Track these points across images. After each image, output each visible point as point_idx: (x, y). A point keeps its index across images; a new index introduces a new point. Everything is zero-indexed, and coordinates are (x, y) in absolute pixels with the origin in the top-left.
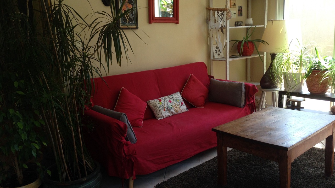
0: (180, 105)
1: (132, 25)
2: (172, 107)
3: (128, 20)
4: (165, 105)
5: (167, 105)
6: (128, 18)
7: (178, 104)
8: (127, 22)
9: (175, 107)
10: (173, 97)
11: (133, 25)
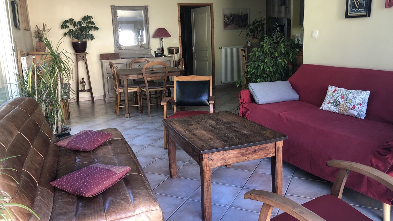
0: (349, 107)
1: (361, 12)
2: (339, 104)
3: (357, 7)
4: (334, 98)
5: (336, 99)
6: (357, 4)
7: (347, 106)
8: (356, 10)
9: (341, 106)
10: (348, 95)
11: (363, 12)
